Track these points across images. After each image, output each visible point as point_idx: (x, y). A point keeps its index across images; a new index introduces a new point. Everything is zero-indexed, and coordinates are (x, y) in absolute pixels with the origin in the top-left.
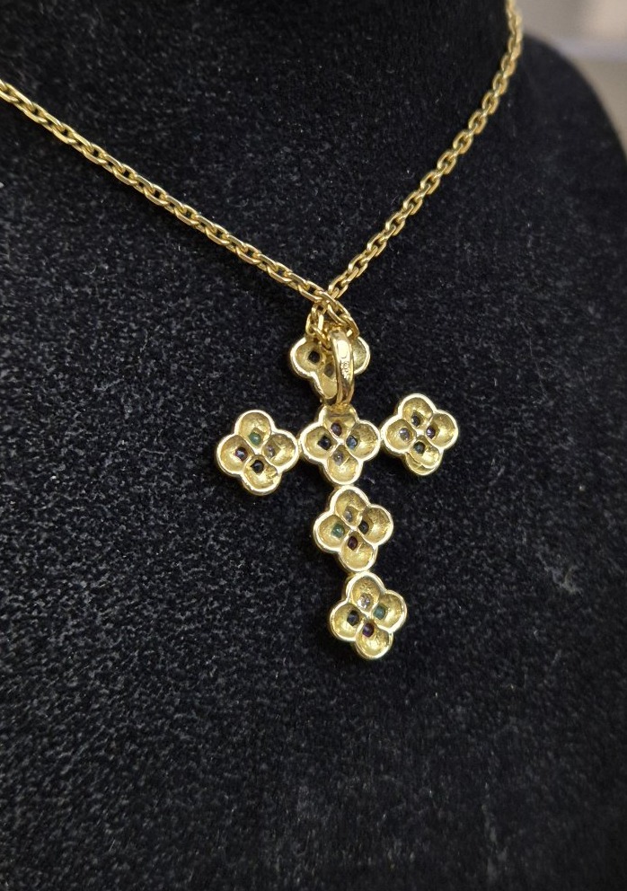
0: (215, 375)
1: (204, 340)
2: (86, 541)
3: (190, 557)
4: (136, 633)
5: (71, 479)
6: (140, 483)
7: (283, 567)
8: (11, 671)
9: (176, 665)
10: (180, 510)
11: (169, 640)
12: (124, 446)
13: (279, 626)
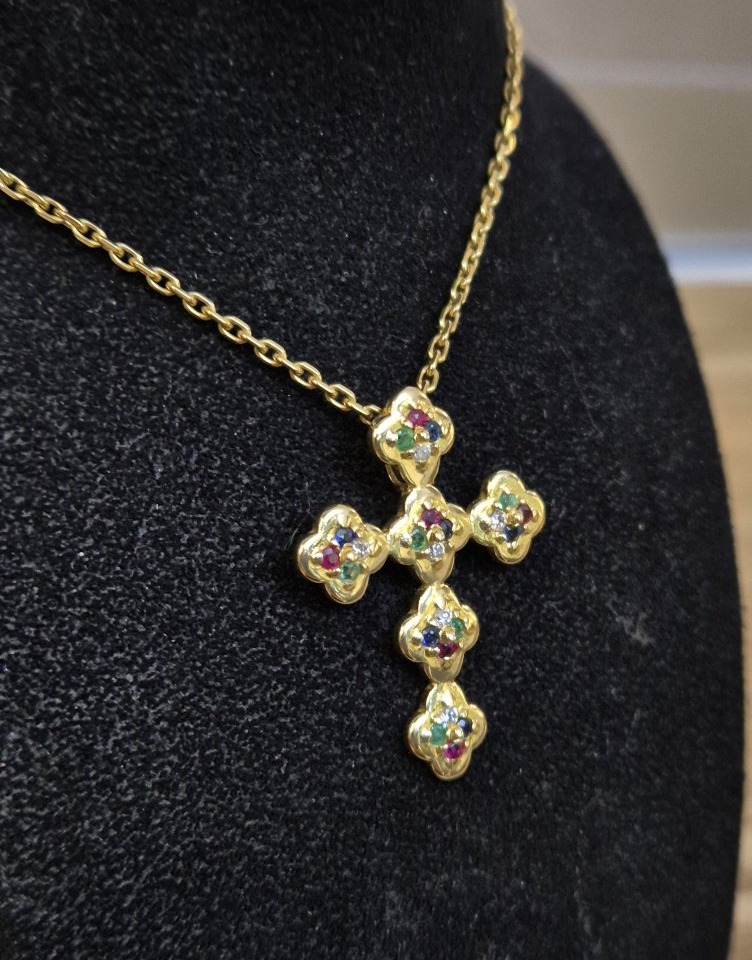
0: (251, 421)
1: (235, 381)
2: (127, 627)
3: (246, 635)
4: (194, 730)
5: (102, 555)
6: (182, 553)
7: (348, 638)
8: (55, 789)
9: (242, 763)
10: (229, 582)
11: (232, 735)
12: (158, 511)
13: (351, 707)
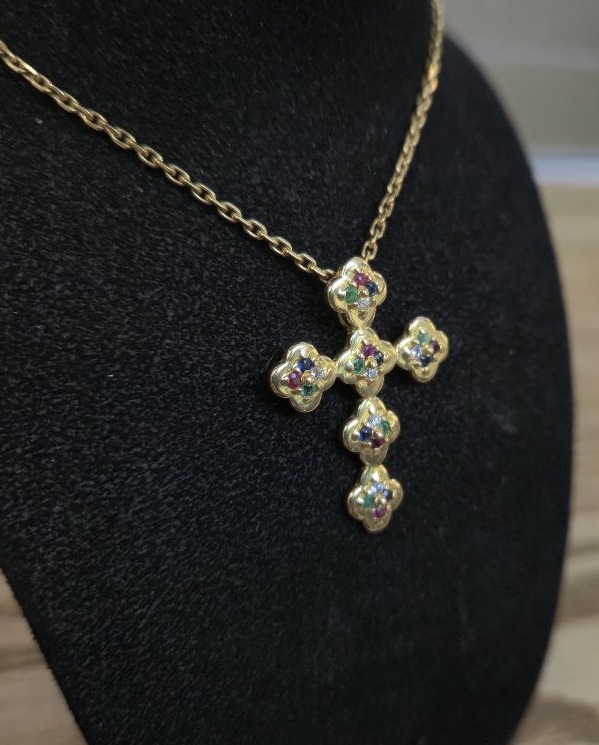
0: (241, 279)
1: (229, 250)
2: (143, 429)
3: (232, 434)
4: (192, 502)
5: (126, 377)
6: (186, 375)
8: (88, 547)
9: (227, 525)
11: (221, 505)
12: (169, 345)
